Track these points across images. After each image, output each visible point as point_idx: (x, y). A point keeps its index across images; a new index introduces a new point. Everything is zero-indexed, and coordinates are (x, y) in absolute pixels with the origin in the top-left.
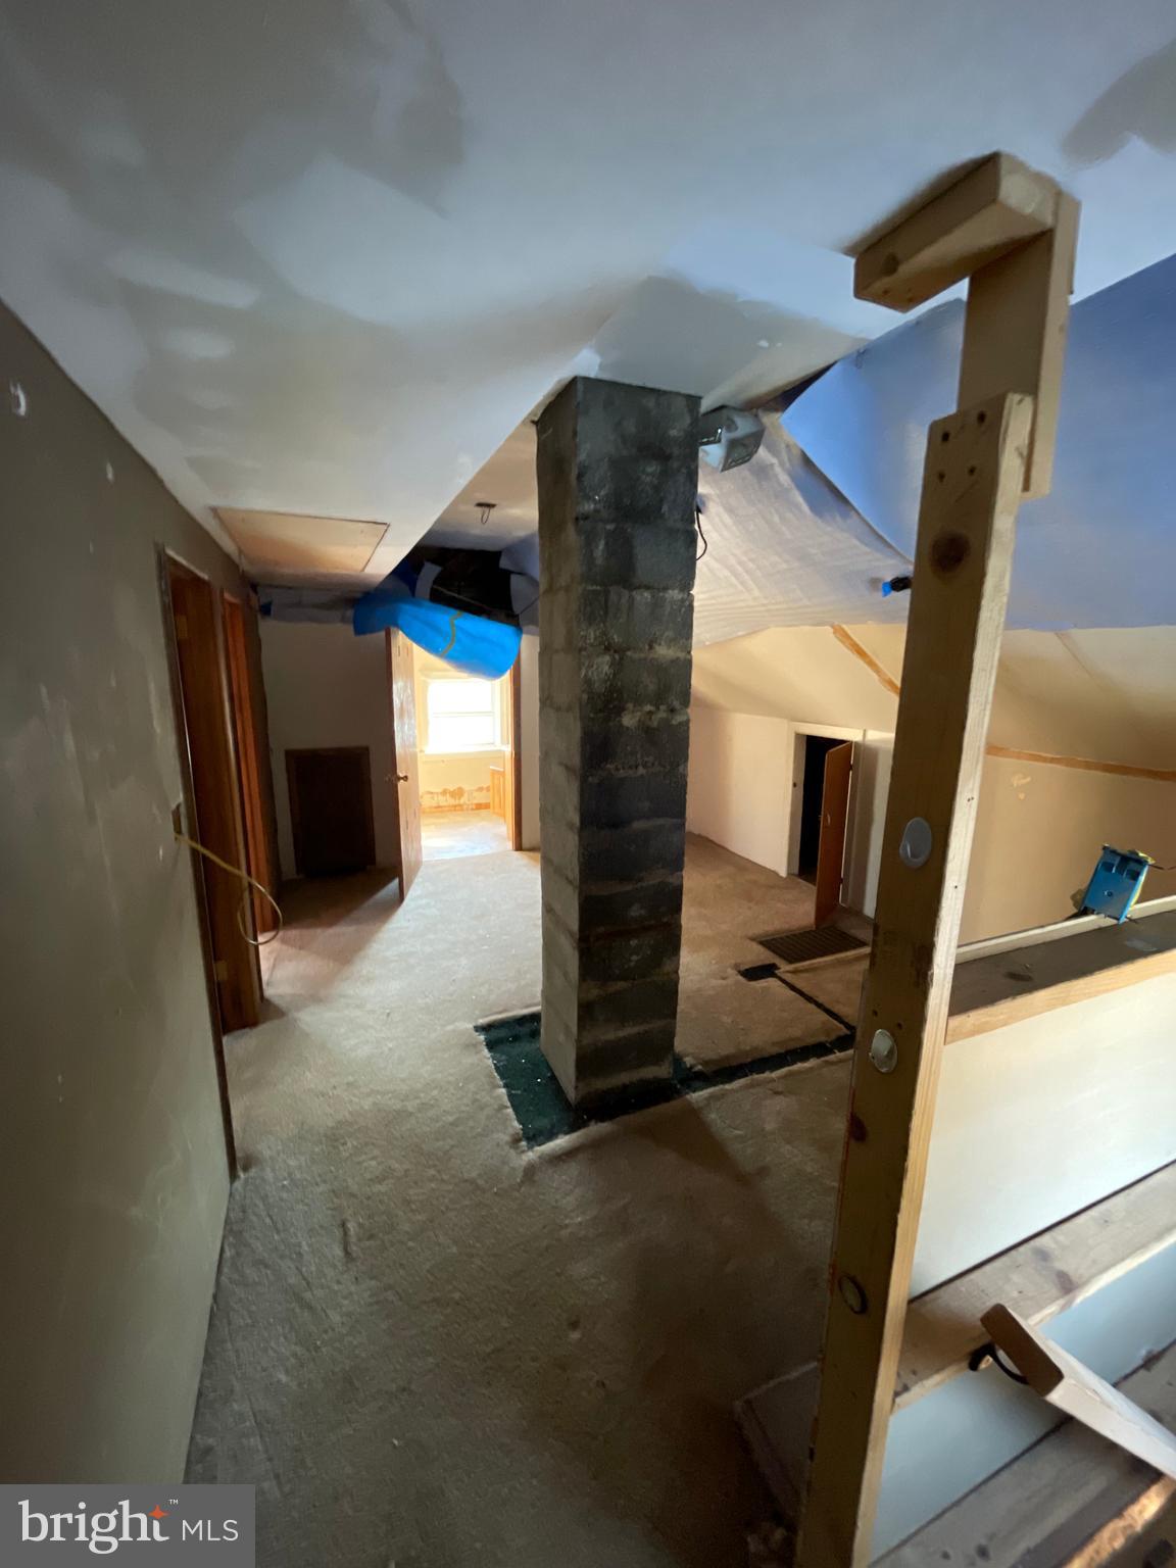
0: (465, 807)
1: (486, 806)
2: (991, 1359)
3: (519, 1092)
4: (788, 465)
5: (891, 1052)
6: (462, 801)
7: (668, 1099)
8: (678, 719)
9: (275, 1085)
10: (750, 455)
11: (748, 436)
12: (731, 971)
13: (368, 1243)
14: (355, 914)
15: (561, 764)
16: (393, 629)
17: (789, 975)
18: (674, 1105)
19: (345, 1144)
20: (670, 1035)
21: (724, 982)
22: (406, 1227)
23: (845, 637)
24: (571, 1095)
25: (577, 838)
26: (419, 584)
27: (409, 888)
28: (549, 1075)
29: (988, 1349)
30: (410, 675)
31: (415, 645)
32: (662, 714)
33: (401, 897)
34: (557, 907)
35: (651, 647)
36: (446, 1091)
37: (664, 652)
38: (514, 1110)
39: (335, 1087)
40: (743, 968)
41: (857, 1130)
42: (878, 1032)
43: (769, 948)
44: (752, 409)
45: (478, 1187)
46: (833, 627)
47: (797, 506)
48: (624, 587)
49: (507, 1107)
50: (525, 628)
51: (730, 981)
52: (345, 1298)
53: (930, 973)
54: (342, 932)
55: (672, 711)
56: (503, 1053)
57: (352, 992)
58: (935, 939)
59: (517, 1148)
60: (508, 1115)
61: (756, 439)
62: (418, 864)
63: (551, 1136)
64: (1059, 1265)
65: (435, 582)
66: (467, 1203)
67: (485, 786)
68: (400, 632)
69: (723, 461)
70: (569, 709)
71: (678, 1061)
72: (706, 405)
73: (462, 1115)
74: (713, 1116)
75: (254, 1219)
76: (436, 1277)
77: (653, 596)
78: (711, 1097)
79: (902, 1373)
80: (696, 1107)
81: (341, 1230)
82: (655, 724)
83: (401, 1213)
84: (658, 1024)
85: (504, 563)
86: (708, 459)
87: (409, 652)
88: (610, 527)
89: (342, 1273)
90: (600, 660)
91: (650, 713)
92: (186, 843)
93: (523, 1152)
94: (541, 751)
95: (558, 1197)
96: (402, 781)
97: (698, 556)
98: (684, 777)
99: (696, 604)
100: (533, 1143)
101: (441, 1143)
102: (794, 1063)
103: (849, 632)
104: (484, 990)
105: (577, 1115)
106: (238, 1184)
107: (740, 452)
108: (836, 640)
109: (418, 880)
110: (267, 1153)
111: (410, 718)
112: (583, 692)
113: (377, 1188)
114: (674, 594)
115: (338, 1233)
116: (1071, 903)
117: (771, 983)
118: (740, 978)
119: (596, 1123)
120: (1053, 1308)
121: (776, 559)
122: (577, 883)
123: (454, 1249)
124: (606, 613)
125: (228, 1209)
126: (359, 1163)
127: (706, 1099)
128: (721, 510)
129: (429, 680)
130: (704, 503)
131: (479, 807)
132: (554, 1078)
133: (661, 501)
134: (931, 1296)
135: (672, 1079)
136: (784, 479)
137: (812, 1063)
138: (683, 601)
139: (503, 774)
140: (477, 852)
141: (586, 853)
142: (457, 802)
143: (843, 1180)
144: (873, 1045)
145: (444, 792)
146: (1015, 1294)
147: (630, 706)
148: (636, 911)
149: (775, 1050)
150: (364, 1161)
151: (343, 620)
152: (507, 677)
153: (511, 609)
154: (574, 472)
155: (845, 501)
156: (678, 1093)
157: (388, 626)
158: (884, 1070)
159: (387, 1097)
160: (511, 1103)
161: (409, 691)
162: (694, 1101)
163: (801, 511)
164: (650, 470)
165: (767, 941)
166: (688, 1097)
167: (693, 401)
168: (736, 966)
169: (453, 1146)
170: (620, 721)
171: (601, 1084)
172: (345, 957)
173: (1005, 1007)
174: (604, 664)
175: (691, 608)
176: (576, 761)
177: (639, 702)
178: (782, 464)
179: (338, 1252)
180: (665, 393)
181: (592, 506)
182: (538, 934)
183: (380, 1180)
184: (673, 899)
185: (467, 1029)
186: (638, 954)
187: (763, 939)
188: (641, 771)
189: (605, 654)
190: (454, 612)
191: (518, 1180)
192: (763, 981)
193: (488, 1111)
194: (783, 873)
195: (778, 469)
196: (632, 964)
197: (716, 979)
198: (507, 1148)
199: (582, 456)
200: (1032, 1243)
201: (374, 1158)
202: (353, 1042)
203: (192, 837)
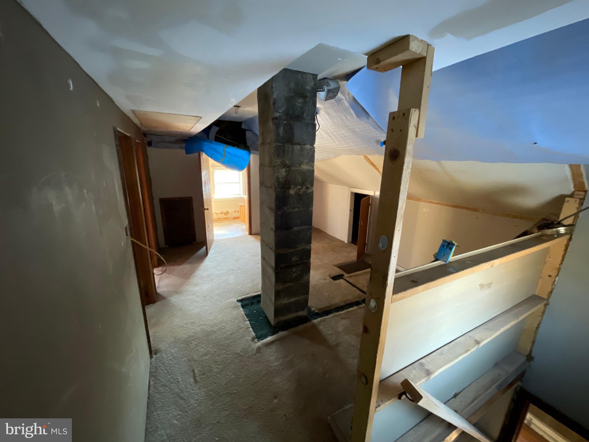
0: (229, 218)
1: (238, 218)
2: (405, 396)
3: (254, 322)
4: (348, 100)
5: (375, 306)
6: (228, 216)
7: (306, 322)
8: (309, 191)
9: (164, 324)
10: (335, 96)
11: (334, 89)
12: (328, 278)
13: (203, 376)
14: (189, 260)
15: (268, 207)
16: (201, 153)
17: (348, 278)
18: (308, 324)
19: (191, 343)
20: (307, 301)
21: (325, 281)
22: (216, 370)
23: (368, 160)
24: (272, 322)
25: (274, 234)
26: (210, 134)
27: (209, 251)
28: (264, 316)
29: (404, 393)
30: (208, 169)
31: (210, 158)
32: (303, 190)
33: (207, 253)
34: (267, 258)
35: (300, 166)
36: (228, 323)
37: (305, 167)
38: (252, 329)
39: (186, 324)
40: (332, 276)
41: (366, 330)
42: (372, 300)
43: (341, 269)
44: (336, 79)
45: (241, 355)
46: (364, 156)
47: (352, 115)
48: (291, 144)
49: (250, 328)
50: (251, 152)
51: (327, 281)
52: (196, 395)
53: (387, 282)
54: (185, 267)
55: (307, 188)
56: (248, 309)
57: (190, 290)
58: (388, 272)
59: (254, 342)
60: (250, 330)
61: (337, 90)
62: (213, 241)
63: (266, 337)
64: (426, 367)
65: (216, 133)
66: (237, 361)
67: (237, 211)
68: (204, 153)
69: (325, 97)
70: (271, 187)
71: (309, 309)
72: (319, 77)
73: (234, 331)
74: (321, 327)
75: (161, 371)
76: (227, 386)
77: (301, 147)
78: (321, 321)
79: (378, 401)
80: (316, 324)
81: (193, 373)
82: (301, 193)
83: (213, 365)
84: (302, 297)
85: (243, 127)
86: (320, 96)
87: (207, 161)
88: (285, 122)
89: (194, 387)
90: (281, 170)
91: (300, 189)
92: (130, 239)
93: (256, 343)
94: (260, 202)
95: (269, 357)
96: (206, 210)
97: (316, 130)
98: (312, 211)
99: (316, 150)
100: (259, 339)
101: (226, 341)
102: (349, 308)
103: (369, 158)
104: (239, 287)
105: (274, 330)
106: (153, 359)
107: (331, 94)
108: (365, 160)
109: (213, 247)
110: (163, 348)
111: (208, 186)
112: (276, 181)
113: (204, 358)
114: (308, 147)
115: (192, 374)
116: (433, 257)
117: (341, 281)
118: (331, 279)
119: (281, 331)
120: (424, 380)
121: (344, 132)
122: (274, 249)
123: (233, 377)
124: (284, 153)
125: (150, 368)
126: (197, 350)
127: (319, 322)
128: (325, 113)
129: (215, 170)
130: (318, 111)
131: (235, 218)
132: (266, 317)
133: (303, 113)
134: (388, 379)
135: (307, 315)
136: (347, 104)
137: (355, 308)
138: (311, 149)
139: (244, 206)
140: (235, 236)
141: (277, 239)
142: (226, 216)
143: (361, 345)
144: (371, 304)
145: (221, 213)
146: (413, 377)
147: (293, 187)
148: (295, 259)
149: (342, 304)
150: (199, 349)
151: (181, 148)
152: (245, 171)
153: (246, 144)
154: (272, 102)
155: (367, 113)
156: (310, 320)
157: (199, 151)
158: (373, 312)
159: (206, 326)
160: (251, 326)
161: (208, 176)
162: (314, 323)
163: (353, 116)
164: (299, 101)
165: (340, 266)
166: (313, 321)
167: (315, 76)
168: (329, 275)
169: (231, 342)
170: (289, 192)
171: (283, 318)
172: (187, 276)
173: (409, 292)
174: (283, 172)
175: (314, 152)
176: (273, 206)
177: (296, 185)
178: (346, 99)
179: (192, 380)
180: (305, 73)
181: (279, 114)
182: (260, 266)
183: (205, 355)
184: (307, 254)
185: (234, 301)
186: (295, 273)
187: (338, 266)
188: (296, 209)
189: (283, 168)
190: (225, 145)
191: (255, 352)
192: (338, 280)
193: (243, 329)
194: (346, 242)
195: (345, 101)
196: (294, 277)
197: (322, 280)
198: (250, 342)
199: (275, 96)
200: (419, 361)
201: (203, 348)
202: (192, 307)
203: (132, 237)
